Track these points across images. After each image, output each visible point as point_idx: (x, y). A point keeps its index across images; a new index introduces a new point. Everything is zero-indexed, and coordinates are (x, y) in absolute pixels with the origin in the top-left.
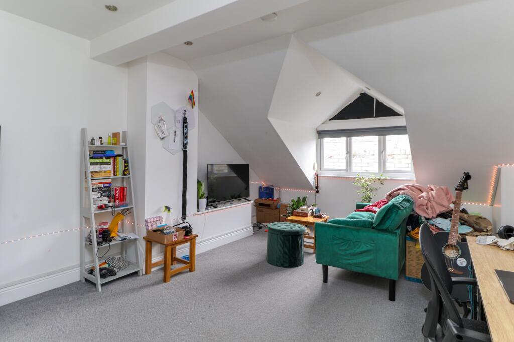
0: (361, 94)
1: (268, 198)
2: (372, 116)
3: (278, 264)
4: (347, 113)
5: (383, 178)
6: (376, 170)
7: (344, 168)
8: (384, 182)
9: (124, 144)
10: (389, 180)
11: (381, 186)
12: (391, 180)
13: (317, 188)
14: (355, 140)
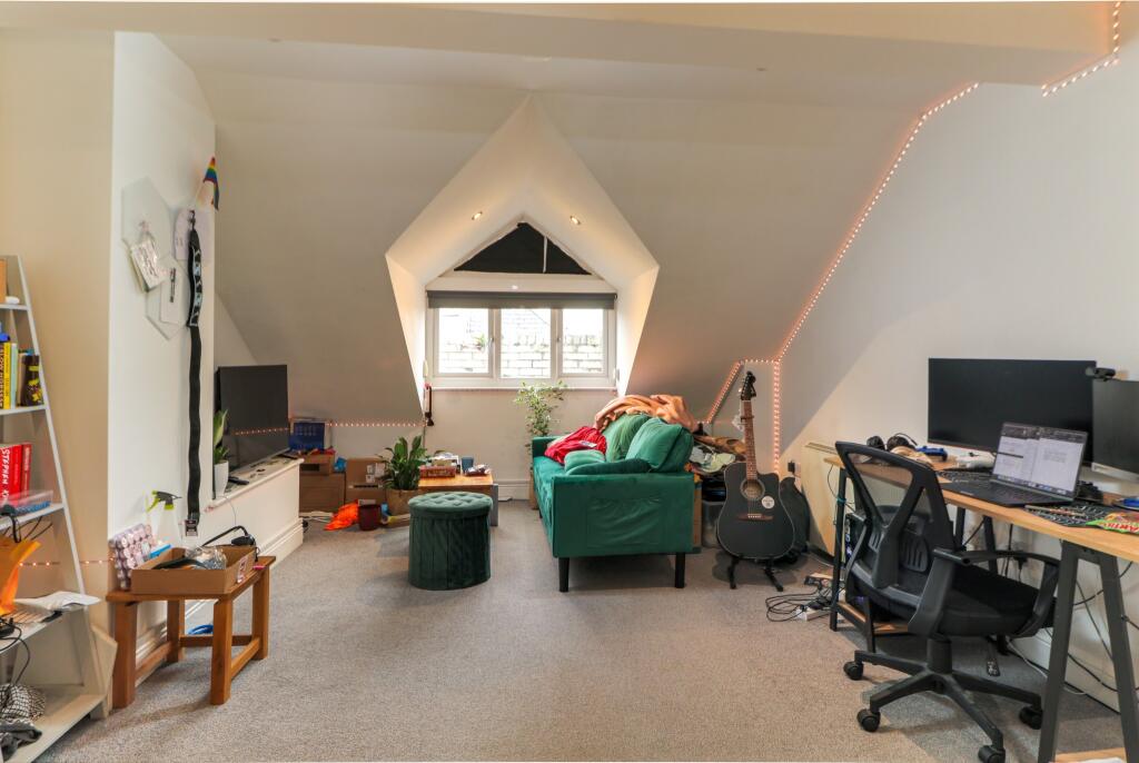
0: (519, 225)
1: (310, 449)
2: (540, 271)
3: (451, 585)
4: (490, 259)
5: (561, 388)
6: (547, 373)
7: (486, 370)
8: (566, 396)
9: (16, 300)
10: (571, 390)
11: (558, 402)
12: (576, 390)
13: (429, 415)
14: (509, 315)
